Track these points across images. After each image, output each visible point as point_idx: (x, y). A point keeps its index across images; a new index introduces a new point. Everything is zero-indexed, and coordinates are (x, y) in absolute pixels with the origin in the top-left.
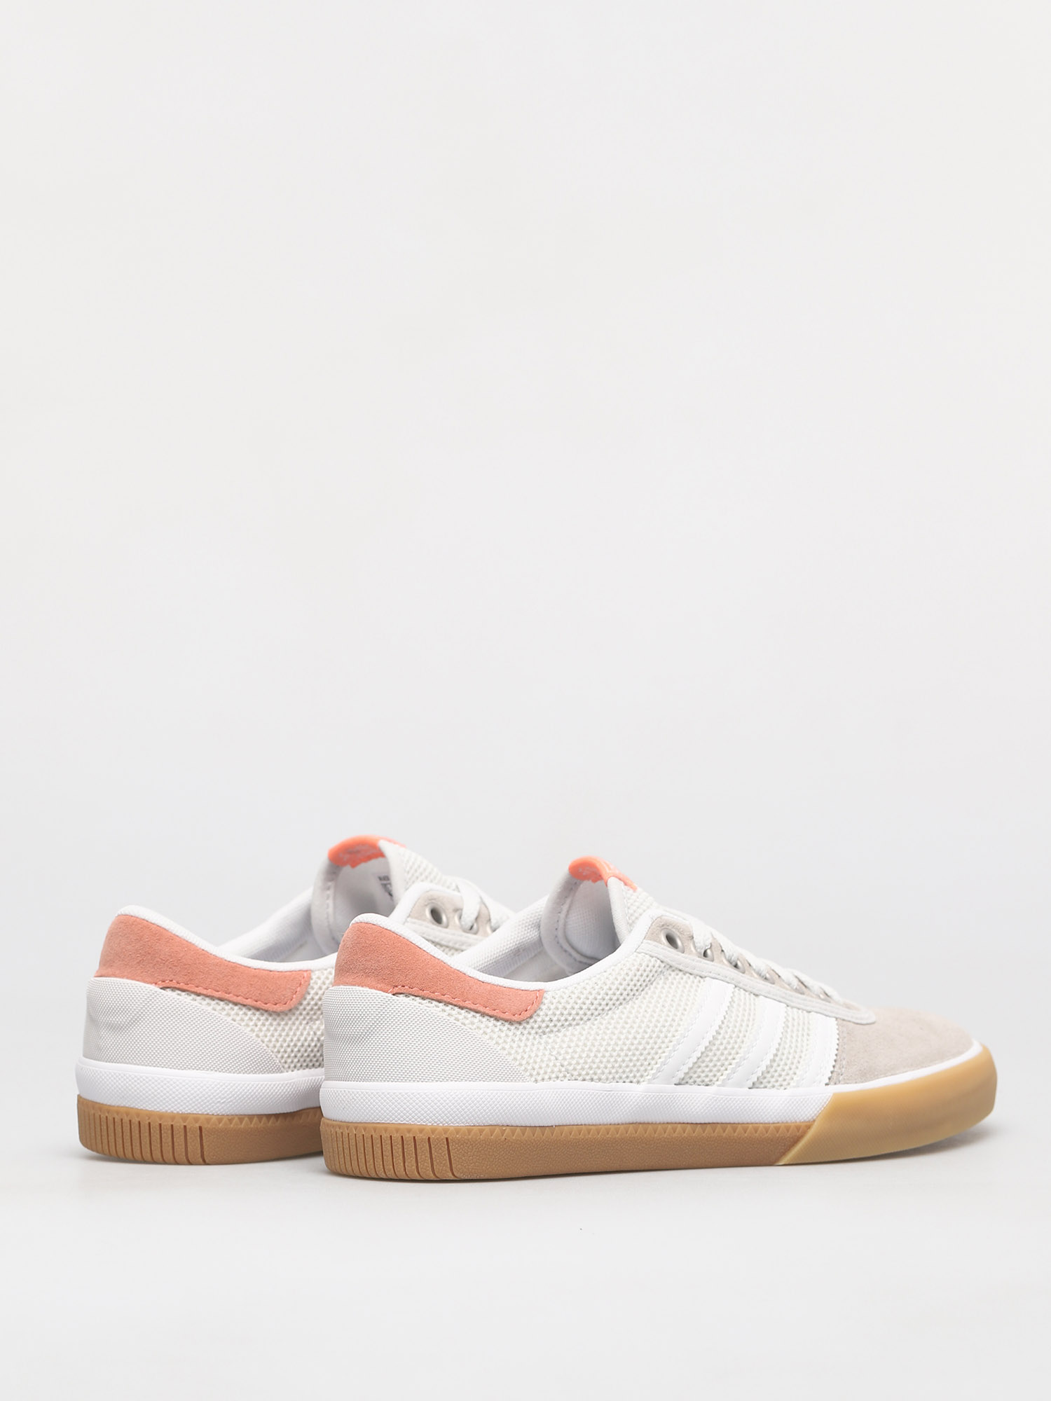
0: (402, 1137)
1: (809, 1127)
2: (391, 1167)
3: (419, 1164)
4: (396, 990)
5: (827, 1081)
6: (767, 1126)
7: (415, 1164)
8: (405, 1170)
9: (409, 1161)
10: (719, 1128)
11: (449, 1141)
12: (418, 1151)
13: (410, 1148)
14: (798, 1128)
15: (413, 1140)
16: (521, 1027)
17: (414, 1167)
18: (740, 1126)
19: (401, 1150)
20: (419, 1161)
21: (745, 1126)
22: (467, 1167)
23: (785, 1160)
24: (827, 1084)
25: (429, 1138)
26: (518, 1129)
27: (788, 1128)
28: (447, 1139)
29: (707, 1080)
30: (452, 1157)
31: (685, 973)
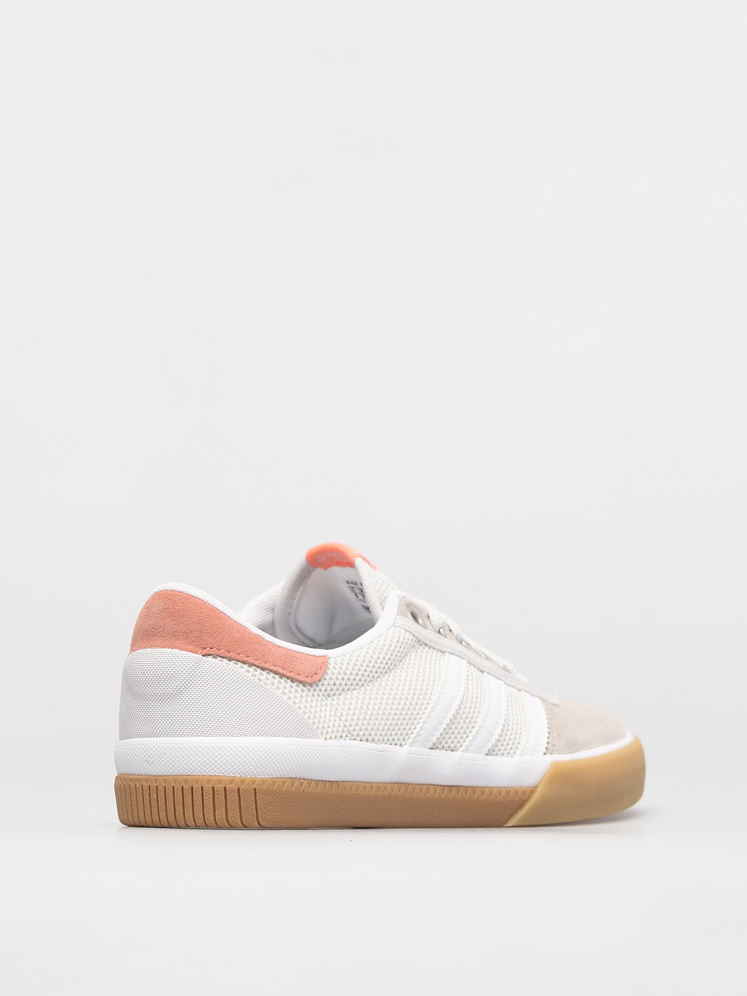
0: (213, 788)
1: (533, 792)
2: (202, 816)
3: (229, 813)
4: (205, 652)
5: (545, 751)
6: (499, 790)
7: (225, 813)
8: (215, 819)
9: (220, 810)
10: (462, 791)
11: (257, 791)
12: (228, 800)
13: (220, 798)
14: (524, 792)
15: (223, 791)
16: (312, 689)
17: (224, 816)
18: (478, 789)
19: (211, 800)
20: (229, 810)
21: (482, 789)
22: (271, 816)
23: (512, 822)
24: (545, 754)
25: (239, 789)
26: (313, 783)
27: (516, 792)
28: (255, 789)
29: (452, 746)
30: (258, 806)
31: (430, 647)
